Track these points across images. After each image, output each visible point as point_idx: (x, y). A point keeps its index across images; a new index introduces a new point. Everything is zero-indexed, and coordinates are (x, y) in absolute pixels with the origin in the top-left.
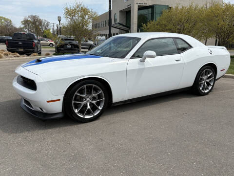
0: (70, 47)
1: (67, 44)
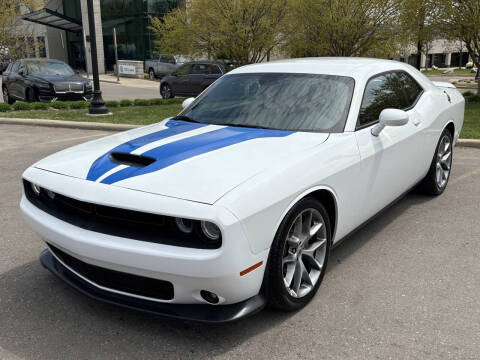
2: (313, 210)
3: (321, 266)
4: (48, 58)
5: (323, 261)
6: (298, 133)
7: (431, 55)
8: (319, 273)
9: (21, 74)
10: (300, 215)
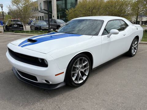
0: (17, 26)
1: (14, 24)
2: (84, 58)
3: (87, 74)
4: (42, 21)
5: (88, 73)
6: (83, 35)
7: (143, 21)
8: (86, 77)
9: (34, 24)
10: (79, 59)
